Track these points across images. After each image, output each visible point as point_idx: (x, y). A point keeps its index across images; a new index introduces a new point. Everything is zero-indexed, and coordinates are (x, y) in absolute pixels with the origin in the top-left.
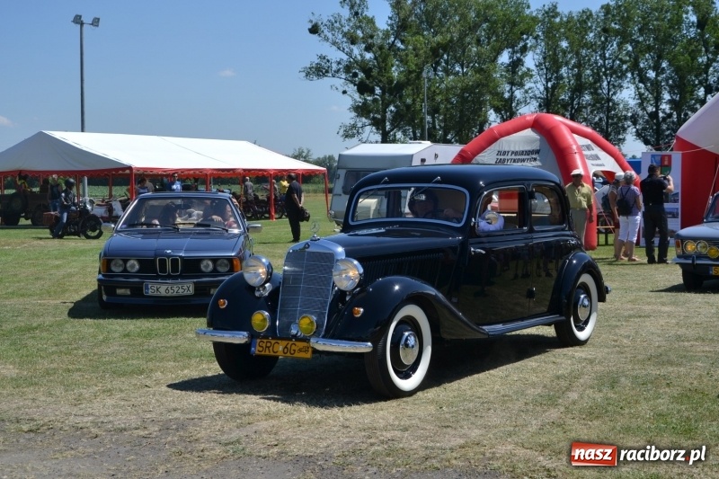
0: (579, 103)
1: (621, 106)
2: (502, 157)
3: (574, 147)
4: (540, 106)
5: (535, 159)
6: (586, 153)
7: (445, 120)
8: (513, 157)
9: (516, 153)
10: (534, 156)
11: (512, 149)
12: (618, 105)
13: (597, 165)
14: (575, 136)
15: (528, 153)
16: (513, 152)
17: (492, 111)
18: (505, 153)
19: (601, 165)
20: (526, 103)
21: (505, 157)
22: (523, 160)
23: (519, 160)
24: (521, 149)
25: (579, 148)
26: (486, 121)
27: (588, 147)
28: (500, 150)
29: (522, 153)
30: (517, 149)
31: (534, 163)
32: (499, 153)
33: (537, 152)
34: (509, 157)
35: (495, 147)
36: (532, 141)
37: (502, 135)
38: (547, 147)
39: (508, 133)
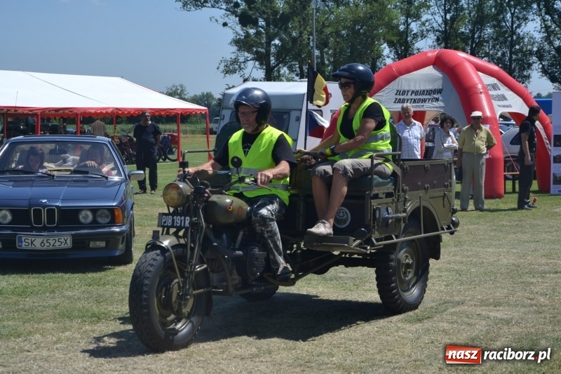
0: (480, 37)
1: (526, 40)
2: (401, 97)
3: (480, 86)
4: (438, 40)
5: (437, 100)
6: (492, 93)
7: (334, 55)
8: (414, 97)
9: (416, 93)
10: (436, 96)
11: (412, 88)
12: (523, 38)
13: (504, 106)
14: (480, 73)
15: (429, 92)
16: (413, 92)
17: (385, 45)
18: (404, 92)
19: (508, 106)
20: (423, 36)
21: (405, 97)
22: (424, 101)
23: (419, 100)
24: (422, 88)
25: (485, 87)
26: (379, 56)
27: (494, 87)
28: (399, 89)
29: (423, 92)
30: (418, 88)
31: (436, 104)
32: (398, 92)
33: (440, 91)
34: (409, 97)
35: (394, 86)
36: (434, 80)
37: (401, 73)
38: (450, 86)
39: (408, 71)
